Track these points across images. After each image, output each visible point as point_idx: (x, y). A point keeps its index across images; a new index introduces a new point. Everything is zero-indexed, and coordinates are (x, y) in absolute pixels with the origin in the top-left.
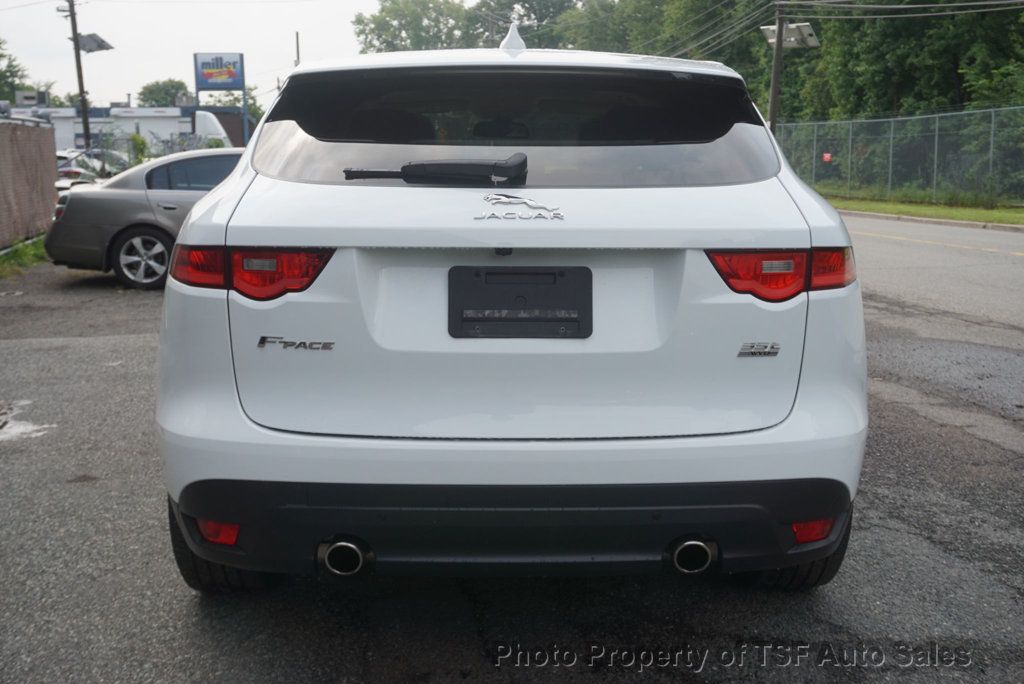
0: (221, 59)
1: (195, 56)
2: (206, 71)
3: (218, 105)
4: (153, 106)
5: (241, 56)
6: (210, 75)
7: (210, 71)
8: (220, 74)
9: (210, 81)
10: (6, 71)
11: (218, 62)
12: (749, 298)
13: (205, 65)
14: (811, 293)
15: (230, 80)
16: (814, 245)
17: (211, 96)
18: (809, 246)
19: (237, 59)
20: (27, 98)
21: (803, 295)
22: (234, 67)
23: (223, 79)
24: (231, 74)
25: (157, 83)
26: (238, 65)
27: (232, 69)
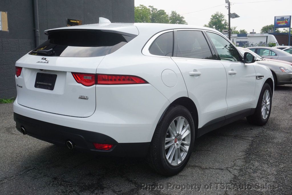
0: (283, 18)
1: (275, 17)
2: (278, 22)
3: (286, 32)
4: (265, 33)
5: (290, 16)
6: (279, 23)
7: (280, 22)
8: (283, 22)
9: (279, 25)
10: (224, 24)
11: (282, 19)
12: (80, 85)
13: (278, 20)
14: (97, 85)
15: (286, 24)
16: (97, 73)
17: (284, 29)
18: (95, 73)
19: (289, 17)
20: (225, 32)
21: (95, 85)
22: (288, 20)
23: (284, 24)
24: (286, 22)
25: (267, 26)
26: (289, 20)
27: (287, 20)
